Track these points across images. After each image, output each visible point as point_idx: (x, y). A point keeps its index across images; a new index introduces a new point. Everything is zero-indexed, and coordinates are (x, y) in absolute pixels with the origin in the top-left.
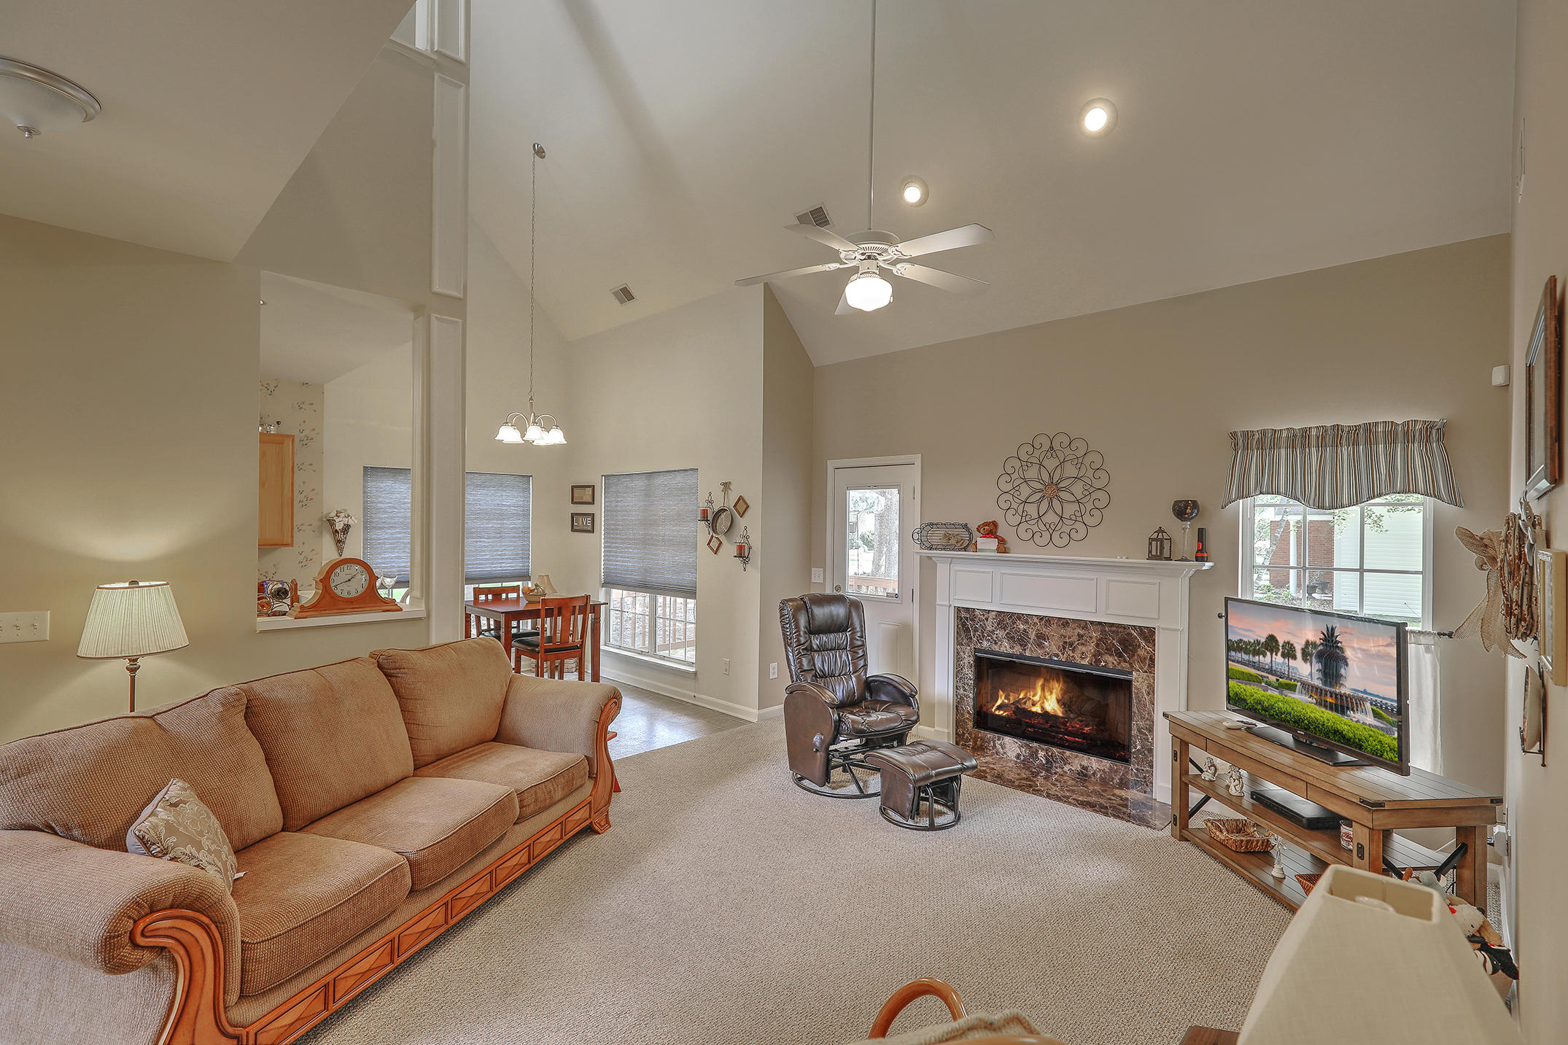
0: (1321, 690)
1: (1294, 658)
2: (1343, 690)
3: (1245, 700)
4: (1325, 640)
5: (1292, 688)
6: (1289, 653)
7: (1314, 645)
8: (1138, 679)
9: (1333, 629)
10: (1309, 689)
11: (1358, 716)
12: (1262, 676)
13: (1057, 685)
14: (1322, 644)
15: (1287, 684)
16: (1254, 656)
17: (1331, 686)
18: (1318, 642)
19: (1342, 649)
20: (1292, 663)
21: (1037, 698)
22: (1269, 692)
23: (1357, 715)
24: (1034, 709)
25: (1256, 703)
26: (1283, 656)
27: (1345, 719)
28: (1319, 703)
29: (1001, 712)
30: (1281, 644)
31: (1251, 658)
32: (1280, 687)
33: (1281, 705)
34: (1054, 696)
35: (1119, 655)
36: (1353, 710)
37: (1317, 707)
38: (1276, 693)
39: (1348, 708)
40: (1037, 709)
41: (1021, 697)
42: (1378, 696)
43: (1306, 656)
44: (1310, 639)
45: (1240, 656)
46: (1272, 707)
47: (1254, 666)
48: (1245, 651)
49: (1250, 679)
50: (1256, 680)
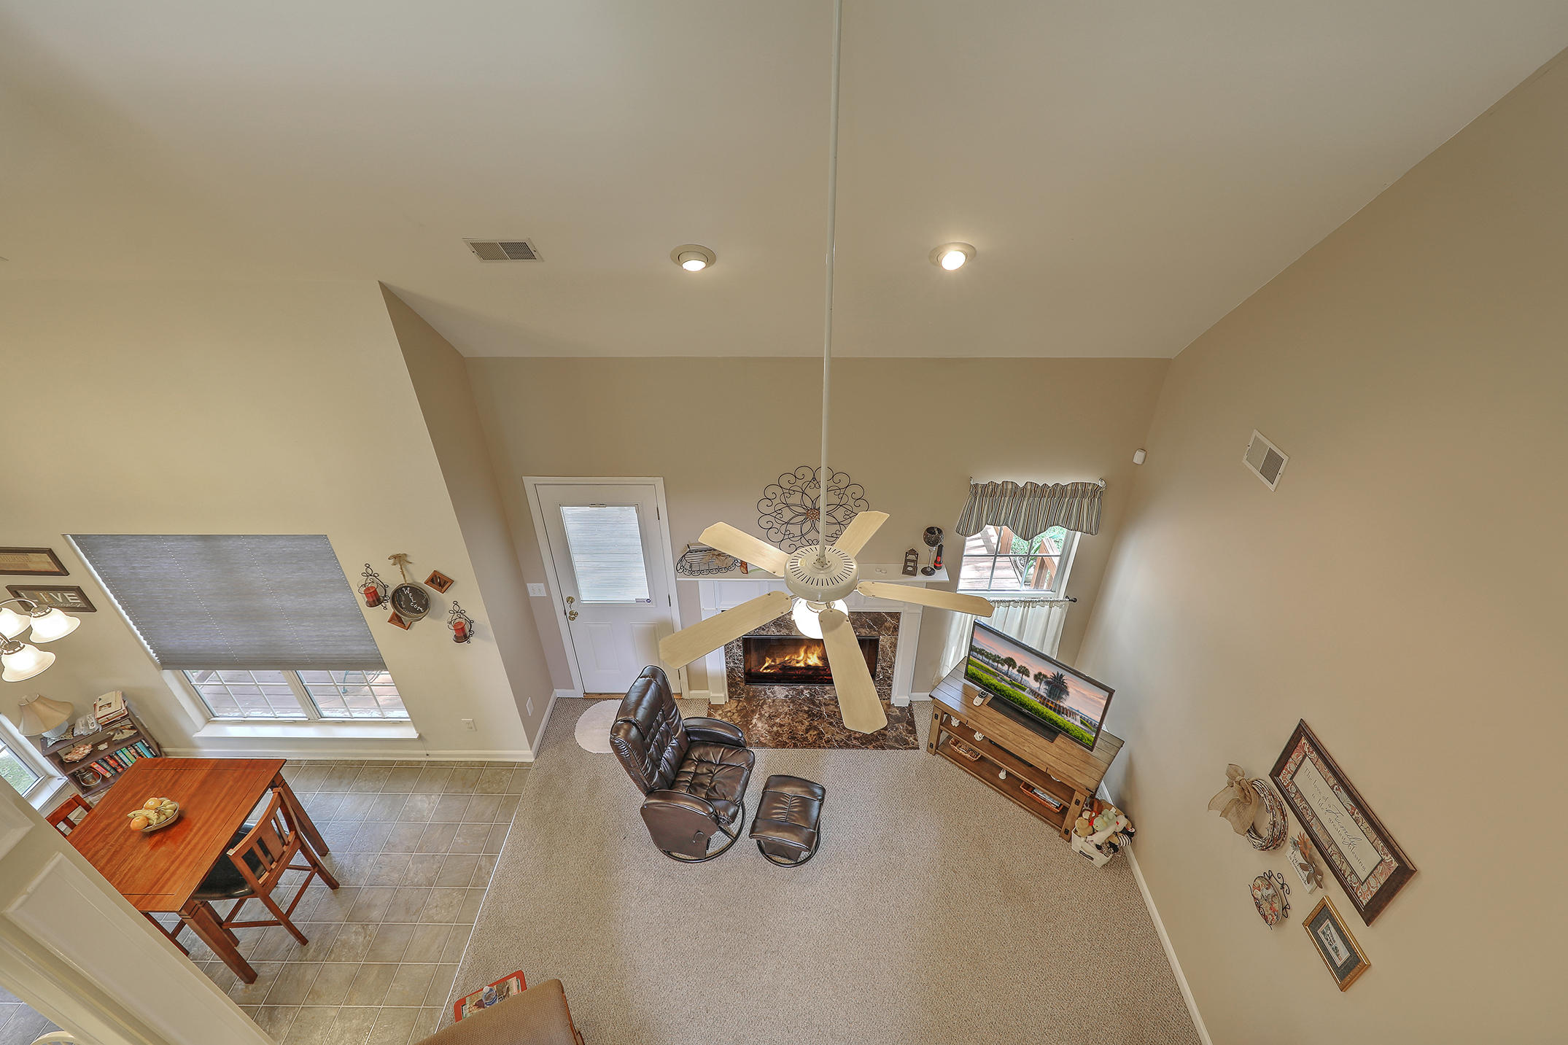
0: (1045, 698)
1: (1028, 676)
2: (1061, 704)
3: (980, 680)
4: (1055, 677)
5: (1022, 689)
6: (1024, 672)
7: (1045, 676)
8: (884, 640)
9: (1064, 675)
10: (1034, 693)
12: (998, 674)
13: (818, 648)
14: (1052, 679)
15: (1018, 686)
16: (993, 662)
17: (1053, 699)
18: (1049, 676)
19: (1066, 687)
20: (1025, 677)
21: (801, 658)
22: (1002, 684)
23: (1069, 719)
24: (798, 665)
25: (989, 685)
26: (1019, 671)
27: (1059, 717)
28: (1041, 703)
29: (769, 671)
30: (1018, 665)
31: (991, 662)
32: (1012, 685)
33: (1011, 693)
34: (815, 655)
35: (870, 627)
36: (1067, 715)
37: (1039, 704)
38: (1009, 686)
39: (1062, 713)
40: (801, 664)
41: (786, 659)
42: (1088, 717)
43: (1037, 679)
44: (1043, 672)
45: (981, 657)
46: (1004, 691)
47: (993, 666)
48: (987, 657)
49: (987, 671)
50: (993, 674)
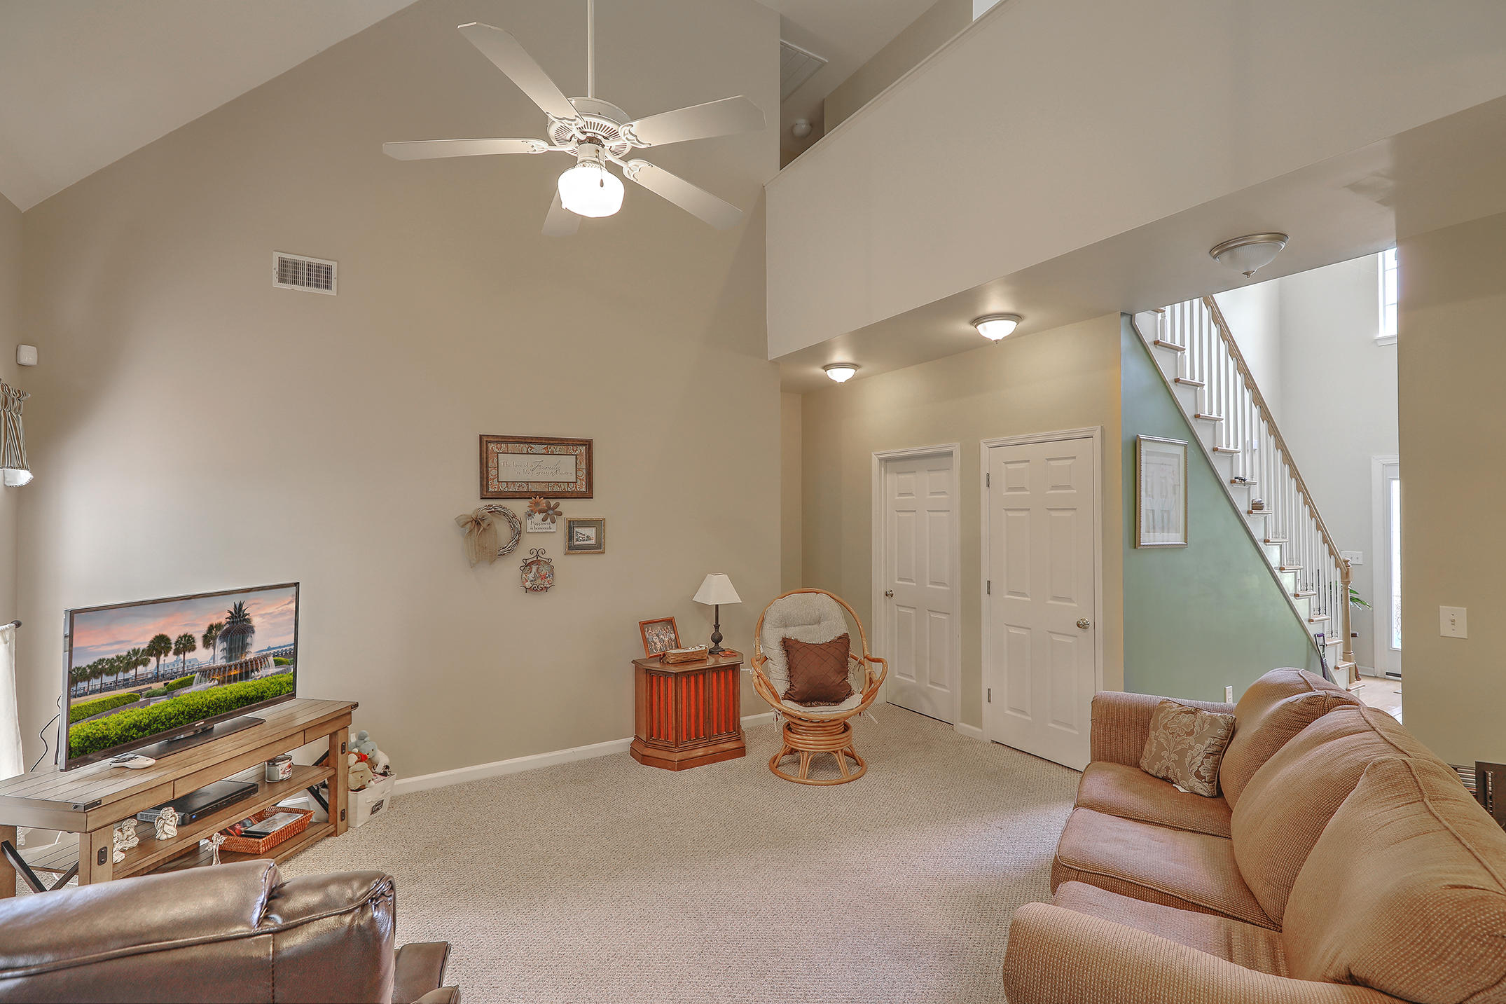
0: (225, 668)
1: (193, 648)
2: (248, 657)
3: (105, 738)
4: (232, 616)
5: (188, 683)
6: (186, 644)
7: (219, 626)
9: (241, 605)
10: (207, 673)
11: (263, 672)
12: (140, 691)
14: (228, 623)
15: (180, 683)
16: (126, 670)
17: (236, 658)
18: (224, 621)
19: (249, 621)
20: (189, 656)
22: (152, 704)
23: (260, 672)
25: (127, 730)
26: (175, 652)
27: (250, 682)
28: (221, 682)
30: (173, 640)
31: (121, 676)
32: (169, 691)
33: (169, 709)
36: (257, 670)
37: (219, 687)
38: (164, 700)
39: (252, 671)
42: (280, 647)
43: (208, 641)
44: (215, 621)
45: (96, 683)
46: (155, 720)
47: (126, 683)
48: (110, 673)
49: (116, 705)
50: (132, 699)
